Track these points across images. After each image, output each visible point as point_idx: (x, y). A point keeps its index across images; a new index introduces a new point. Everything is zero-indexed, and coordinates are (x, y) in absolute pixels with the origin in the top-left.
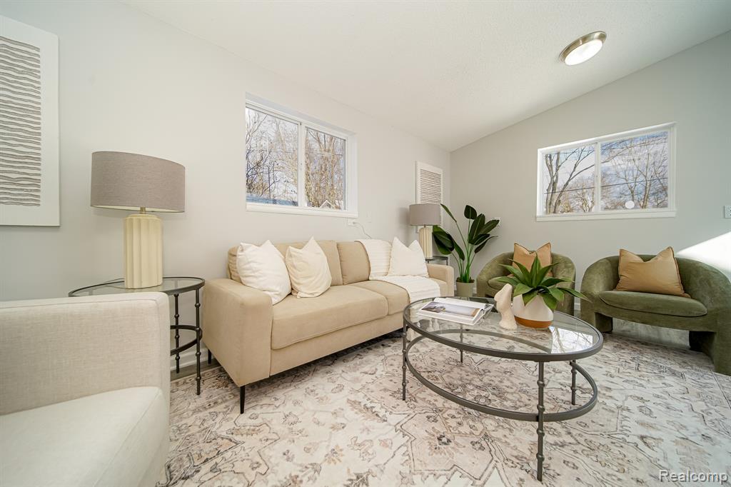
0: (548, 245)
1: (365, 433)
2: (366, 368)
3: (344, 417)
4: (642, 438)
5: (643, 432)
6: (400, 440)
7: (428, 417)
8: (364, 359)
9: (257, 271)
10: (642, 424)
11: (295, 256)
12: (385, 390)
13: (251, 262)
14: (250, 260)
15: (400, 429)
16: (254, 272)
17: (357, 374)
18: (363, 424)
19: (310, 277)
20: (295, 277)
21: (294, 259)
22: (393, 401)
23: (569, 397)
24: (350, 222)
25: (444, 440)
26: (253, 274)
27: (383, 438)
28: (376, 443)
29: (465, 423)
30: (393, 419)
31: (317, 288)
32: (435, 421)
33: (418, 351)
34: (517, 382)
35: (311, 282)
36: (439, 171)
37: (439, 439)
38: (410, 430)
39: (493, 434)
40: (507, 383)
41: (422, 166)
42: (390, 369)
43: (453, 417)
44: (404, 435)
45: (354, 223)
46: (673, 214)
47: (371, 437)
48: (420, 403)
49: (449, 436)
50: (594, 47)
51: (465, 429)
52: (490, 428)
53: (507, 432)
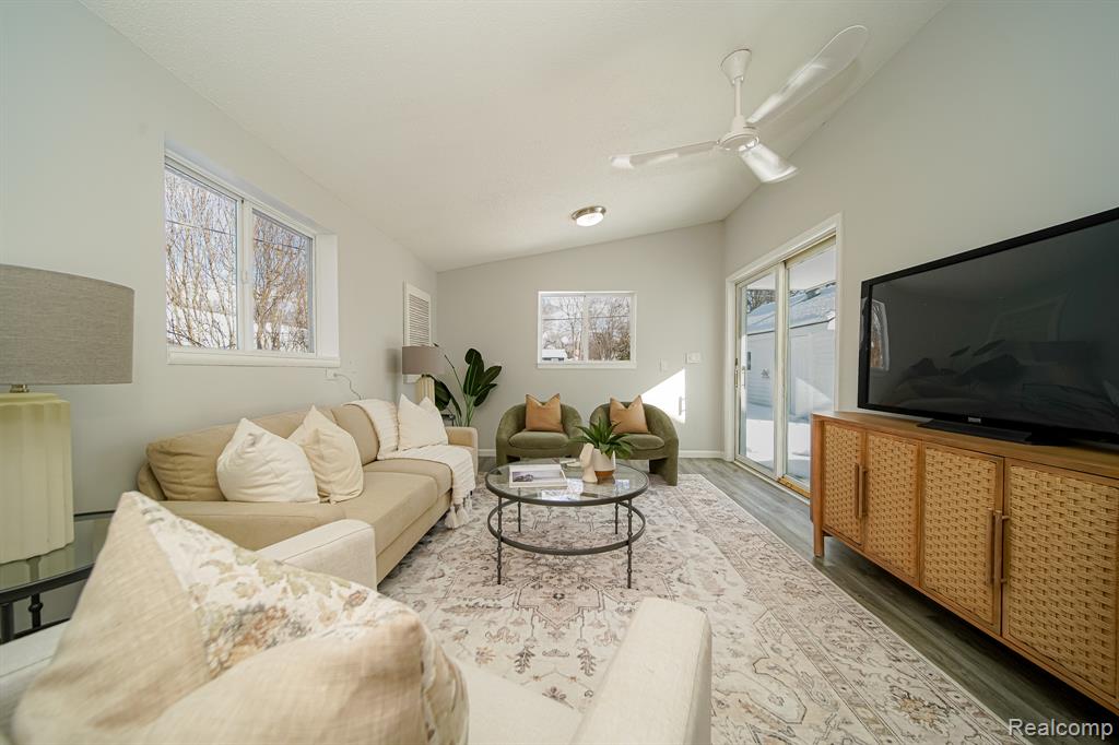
0: (557, 396)
1: (492, 625)
2: (429, 573)
3: (455, 625)
4: (659, 539)
5: (657, 536)
6: (527, 615)
7: (534, 587)
8: (414, 565)
9: (283, 474)
10: (654, 531)
11: (324, 441)
12: (473, 584)
13: (271, 461)
14: (268, 459)
15: (518, 606)
16: (277, 477)
17: (424, 583)
18: (483, 620)
19: (345, 469)
20: (323, 474)
21: (322, 446)
22: (492, 590)
23: (612, 530)
24: (331, 373)
25: (559, 596)
26: (276, 481)
27: (512, 620)
28: (511, 627)
29: (562, 577)
30: (506, 602)
31: (355, 484)
32: (540, 587)
33: (468, 536)
34: (574, 532)
35: (347, 476)
36: (426, 297)
37: (555, 597)
38: (528, 602)
39: (587, 575)
40: (567, 536)
41: (412, 290)
42: (457, 564)
43: (551, 578)
44: (527, 609)
45: (335, 375)
46: (634, 367)
47: (501, 625)
48: (516, 580)
49: (560, 592)
50: (597, 218)
51: (566, 581)
52: (582, 572)
53: (593, 570)
